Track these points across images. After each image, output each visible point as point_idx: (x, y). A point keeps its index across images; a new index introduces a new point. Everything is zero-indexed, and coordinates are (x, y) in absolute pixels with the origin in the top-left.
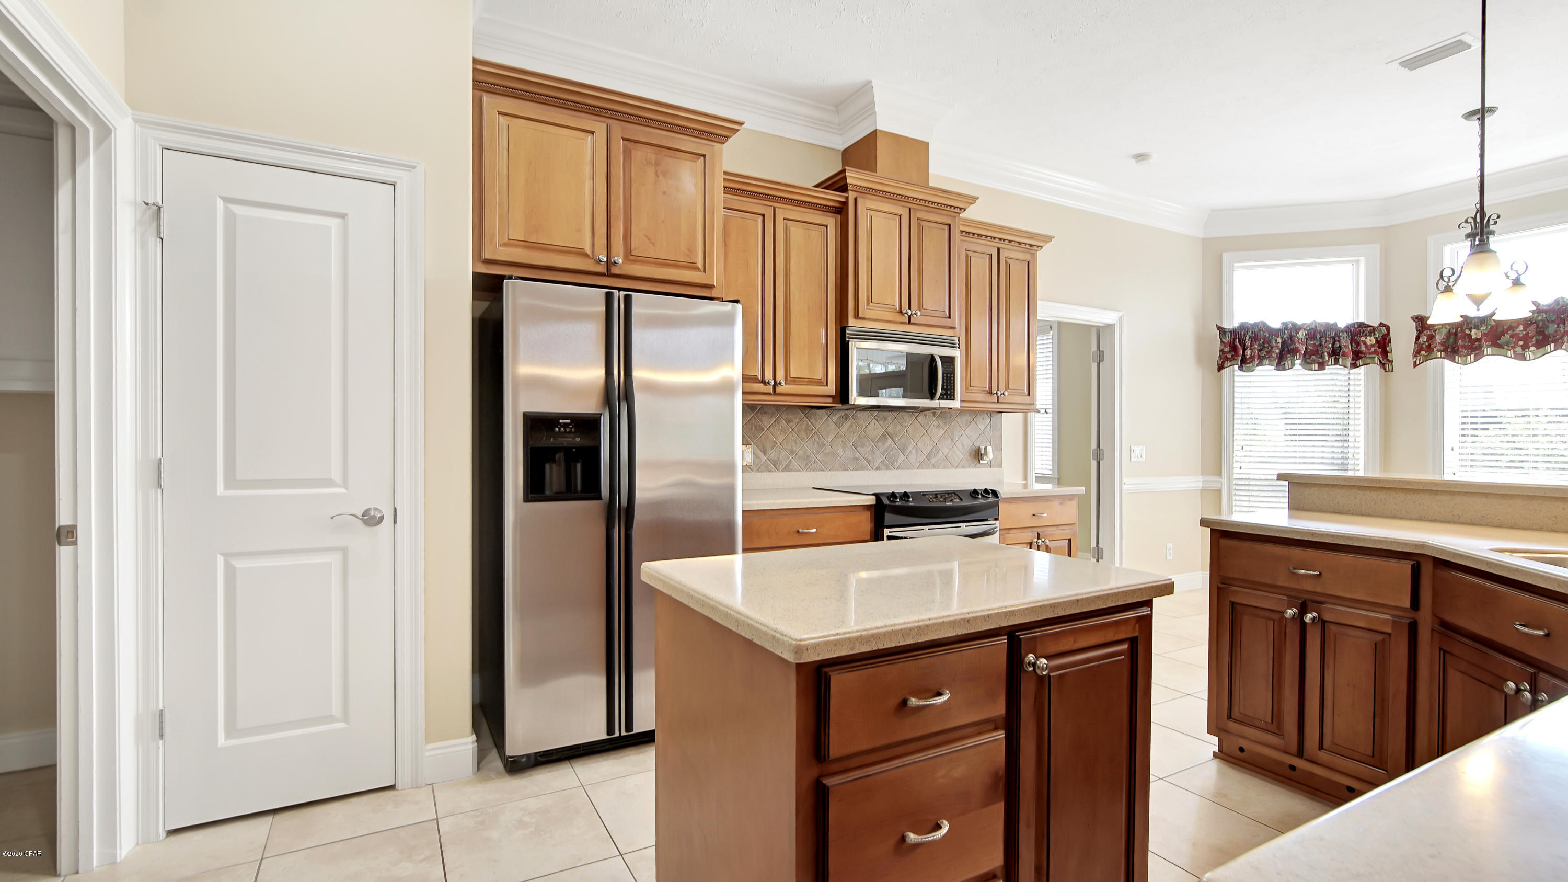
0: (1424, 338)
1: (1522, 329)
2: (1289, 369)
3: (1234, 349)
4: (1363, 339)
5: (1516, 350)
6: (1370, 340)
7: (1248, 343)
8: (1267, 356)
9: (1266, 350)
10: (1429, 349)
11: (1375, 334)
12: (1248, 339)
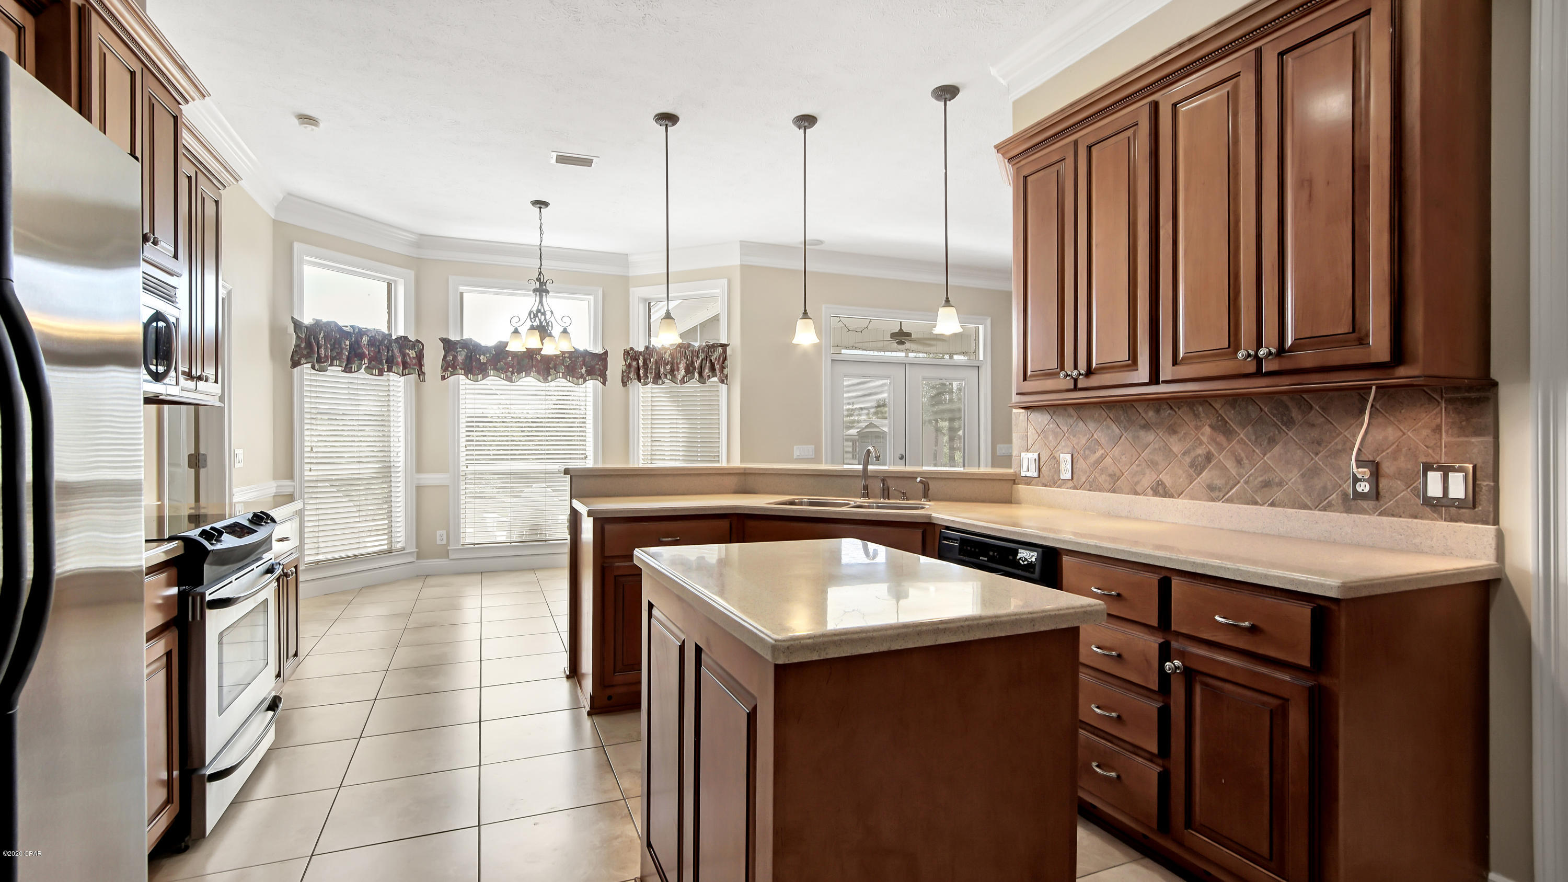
0: (450, 357)
1: (511, 359)
2: (355, 372)
3: (309, 345)
4: (407, 351)
5: (507, 374)
6: (412, 353)
7: (322, 342)
8: (338, 357)
9: (337, 351)
10: (454, 368)
11: (415, 349)
12: (322, 338)
